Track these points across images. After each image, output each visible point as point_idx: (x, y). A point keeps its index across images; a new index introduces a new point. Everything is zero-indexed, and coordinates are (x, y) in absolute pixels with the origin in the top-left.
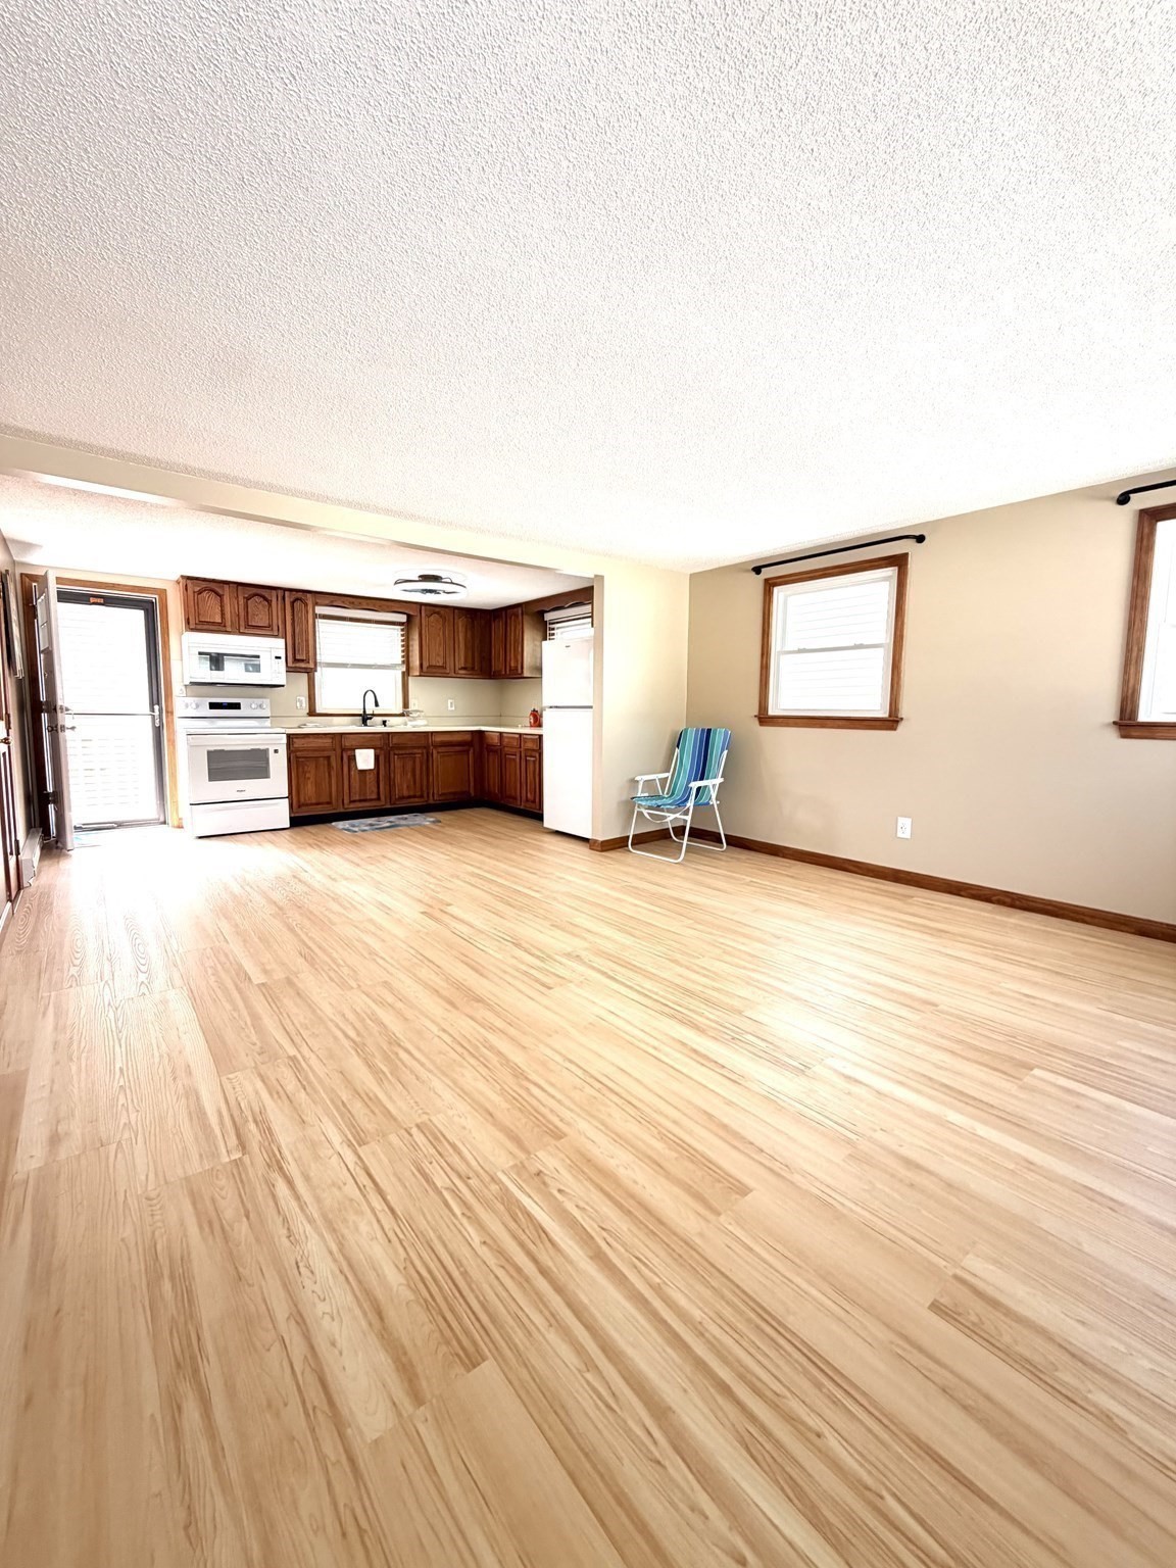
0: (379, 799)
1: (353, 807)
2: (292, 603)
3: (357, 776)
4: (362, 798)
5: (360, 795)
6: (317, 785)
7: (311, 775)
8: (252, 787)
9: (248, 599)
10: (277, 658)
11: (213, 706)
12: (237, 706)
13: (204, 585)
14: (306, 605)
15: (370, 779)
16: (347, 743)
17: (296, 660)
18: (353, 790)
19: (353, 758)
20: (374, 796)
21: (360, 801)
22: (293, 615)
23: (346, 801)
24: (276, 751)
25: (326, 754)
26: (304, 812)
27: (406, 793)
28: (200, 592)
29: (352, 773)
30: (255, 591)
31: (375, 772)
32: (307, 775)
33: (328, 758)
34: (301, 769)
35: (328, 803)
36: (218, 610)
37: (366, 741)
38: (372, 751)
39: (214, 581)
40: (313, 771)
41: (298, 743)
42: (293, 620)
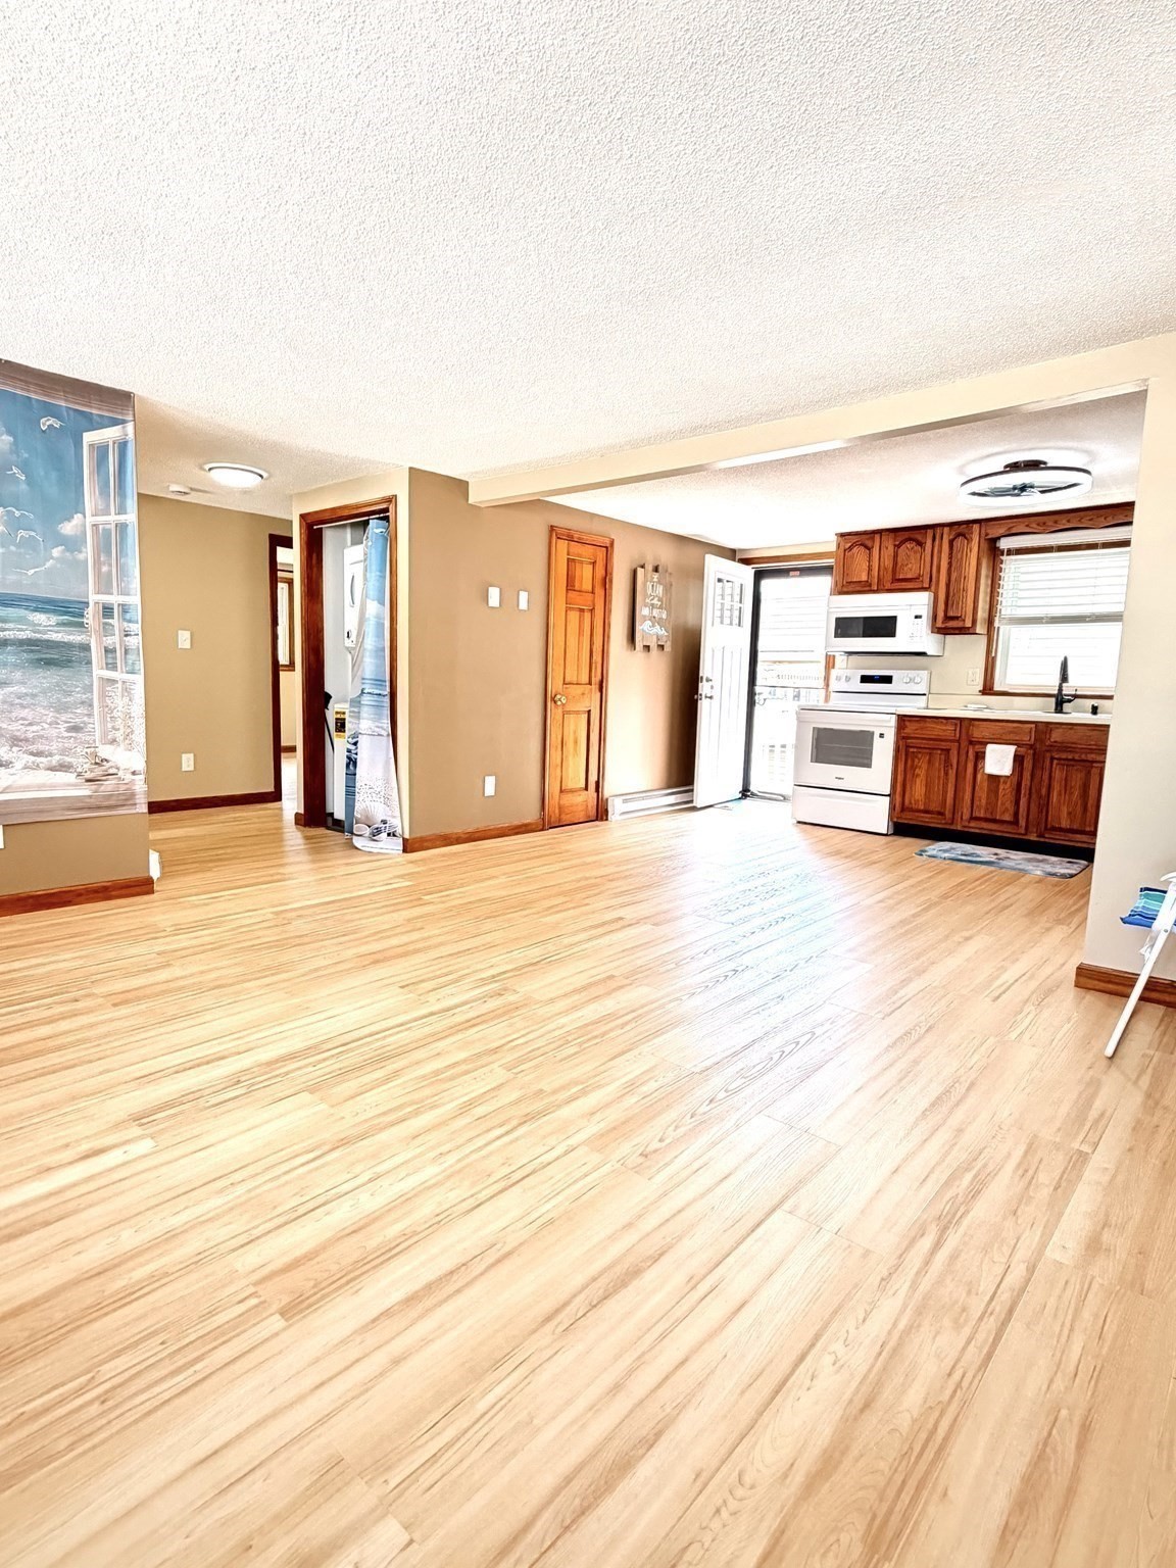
0: (1015, 822)
1: (975, 827)
2: (951, 543)
3: (986, 784)
4: (989, 816)
5: (987, 810)
6: (928, 786)
7: (922, 772)
8: (852, 775)
9: (899, 546)
10: (916, 617)
11: (865, 679)
12: (888, 680)
13: (855, 539)
14: (969, 540)
15: (1005, 792)
16: (977, 734)
17: (947, 618)
18: (976, 803)
19: (980, 757)
20: (1007, 817)
21: (986, 820)
22: (950, 558)
23: (966, 816)
24: (882, 735)
25: (944, 745)
26: (908, 819)
27: (1065, 824)
28: (850, 548)
29: (979, 777)
30: (906, 535)
31: (1015, 780)
32: (917, 771)
33: (948, 751)
34: (909, 762)
35: (940, 813)
36: (865, 566)
37: (1005, 731)
38: (1012, 749)
39: (865, 533)
40: (925, 766)
41: (910, 729)
42: (950, 564)
